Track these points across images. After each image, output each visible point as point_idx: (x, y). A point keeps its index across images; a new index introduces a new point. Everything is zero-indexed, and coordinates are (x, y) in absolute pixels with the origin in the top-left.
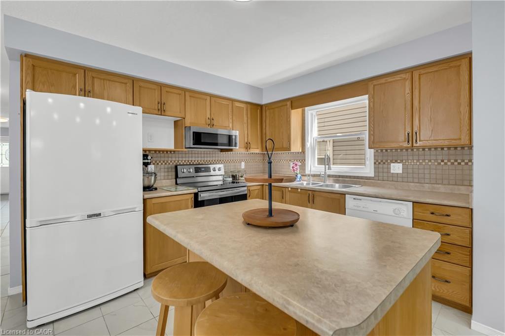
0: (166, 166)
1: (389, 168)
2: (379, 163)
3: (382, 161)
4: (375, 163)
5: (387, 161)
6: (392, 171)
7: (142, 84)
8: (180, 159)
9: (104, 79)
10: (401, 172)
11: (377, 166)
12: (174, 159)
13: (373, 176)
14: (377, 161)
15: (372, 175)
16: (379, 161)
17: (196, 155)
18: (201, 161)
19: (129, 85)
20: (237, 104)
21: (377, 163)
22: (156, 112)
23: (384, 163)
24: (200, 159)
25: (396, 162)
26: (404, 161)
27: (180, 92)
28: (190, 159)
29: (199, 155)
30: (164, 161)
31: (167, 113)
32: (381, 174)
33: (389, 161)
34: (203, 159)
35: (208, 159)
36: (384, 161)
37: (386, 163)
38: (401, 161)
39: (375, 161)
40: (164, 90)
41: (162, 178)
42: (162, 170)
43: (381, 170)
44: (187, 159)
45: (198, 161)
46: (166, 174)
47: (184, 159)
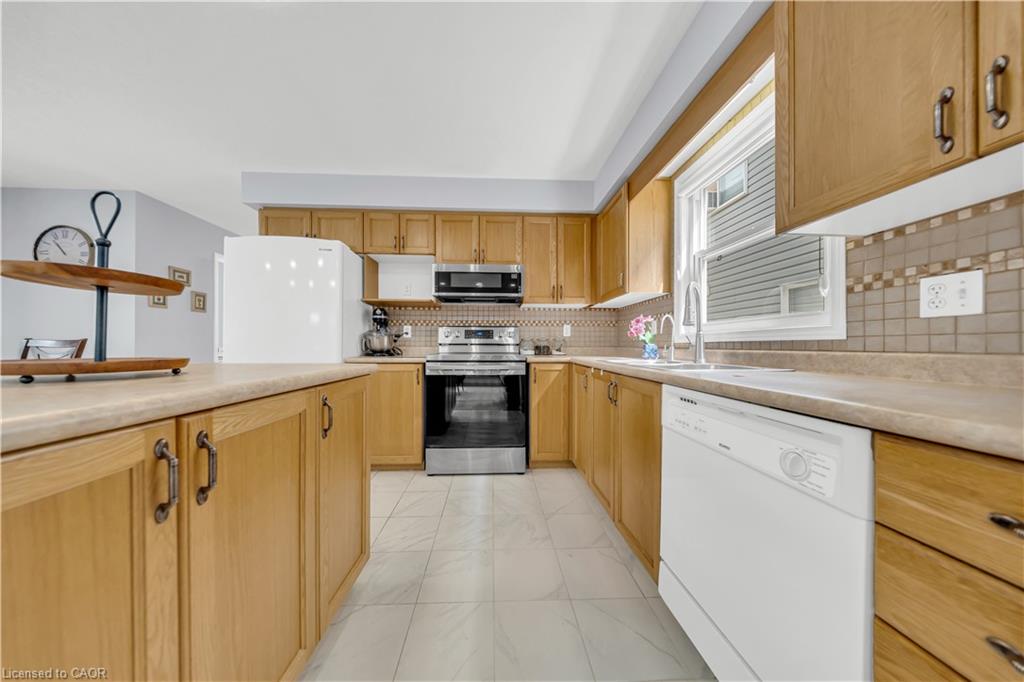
0: (428, 328)
1: (911, 301)
2: (868, 287)
3: (878, 277)
4: (850, 290)
5: (900, 273)
6: (925, 312)
7: (372, 215)
8: (450, 318)
9: (331, 219)
10: (978, 309)
11: (856, 299)
12: (439, 318)
13: (844, 337)
14: (859, 280)
15: (840, 334)
16: (868, 279)
17: (476, 313)
18: (483, 321)
19: (358, 219)
20: (535, 220)
21: (859, 288)
22: (393, 250)
23: (889, 284)
24: (481, 319)
25: (948, 266)
26: (994, 258)
27: (426, 217)
28: (465, 318)
29: (481, 313)
30: (425, 322)
31: (408, 250)
32: (874, 329)
33: (910, 272)
34: (486, 319)
35: (496, 319)
36: (887, 276)
37: (898, 282)
38: (980, 260)
39: (851, 282)
40: (404, 218)
41: (423, 343)
42: (423, 333)
43: (873, 312)
44: (460, 318)
45: (477, 322)
46: (428, 339)
47: (455, 318)
